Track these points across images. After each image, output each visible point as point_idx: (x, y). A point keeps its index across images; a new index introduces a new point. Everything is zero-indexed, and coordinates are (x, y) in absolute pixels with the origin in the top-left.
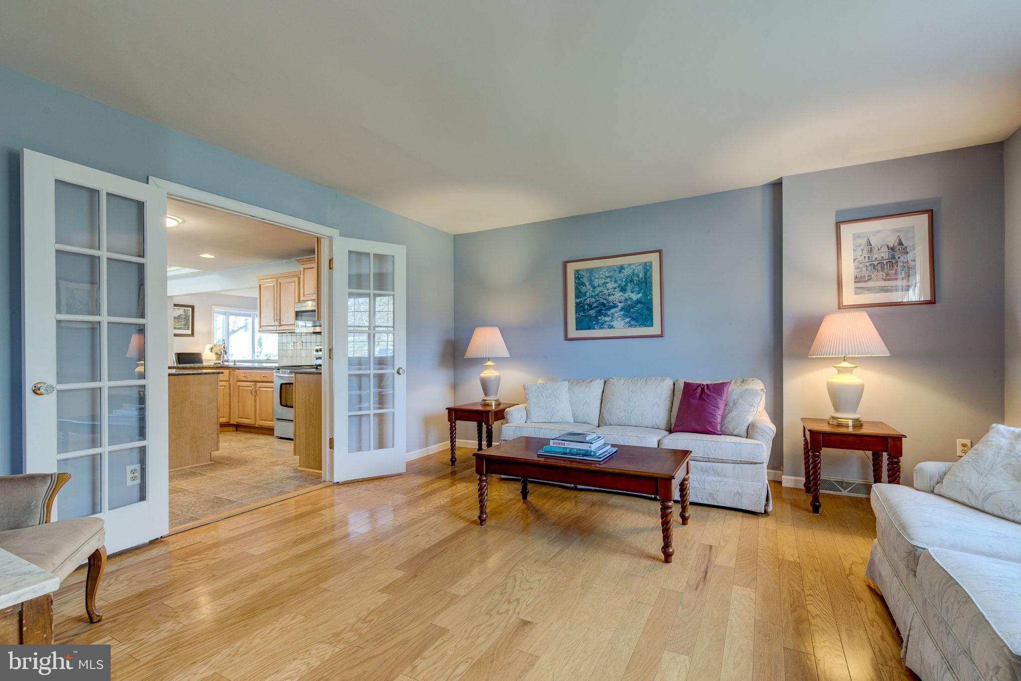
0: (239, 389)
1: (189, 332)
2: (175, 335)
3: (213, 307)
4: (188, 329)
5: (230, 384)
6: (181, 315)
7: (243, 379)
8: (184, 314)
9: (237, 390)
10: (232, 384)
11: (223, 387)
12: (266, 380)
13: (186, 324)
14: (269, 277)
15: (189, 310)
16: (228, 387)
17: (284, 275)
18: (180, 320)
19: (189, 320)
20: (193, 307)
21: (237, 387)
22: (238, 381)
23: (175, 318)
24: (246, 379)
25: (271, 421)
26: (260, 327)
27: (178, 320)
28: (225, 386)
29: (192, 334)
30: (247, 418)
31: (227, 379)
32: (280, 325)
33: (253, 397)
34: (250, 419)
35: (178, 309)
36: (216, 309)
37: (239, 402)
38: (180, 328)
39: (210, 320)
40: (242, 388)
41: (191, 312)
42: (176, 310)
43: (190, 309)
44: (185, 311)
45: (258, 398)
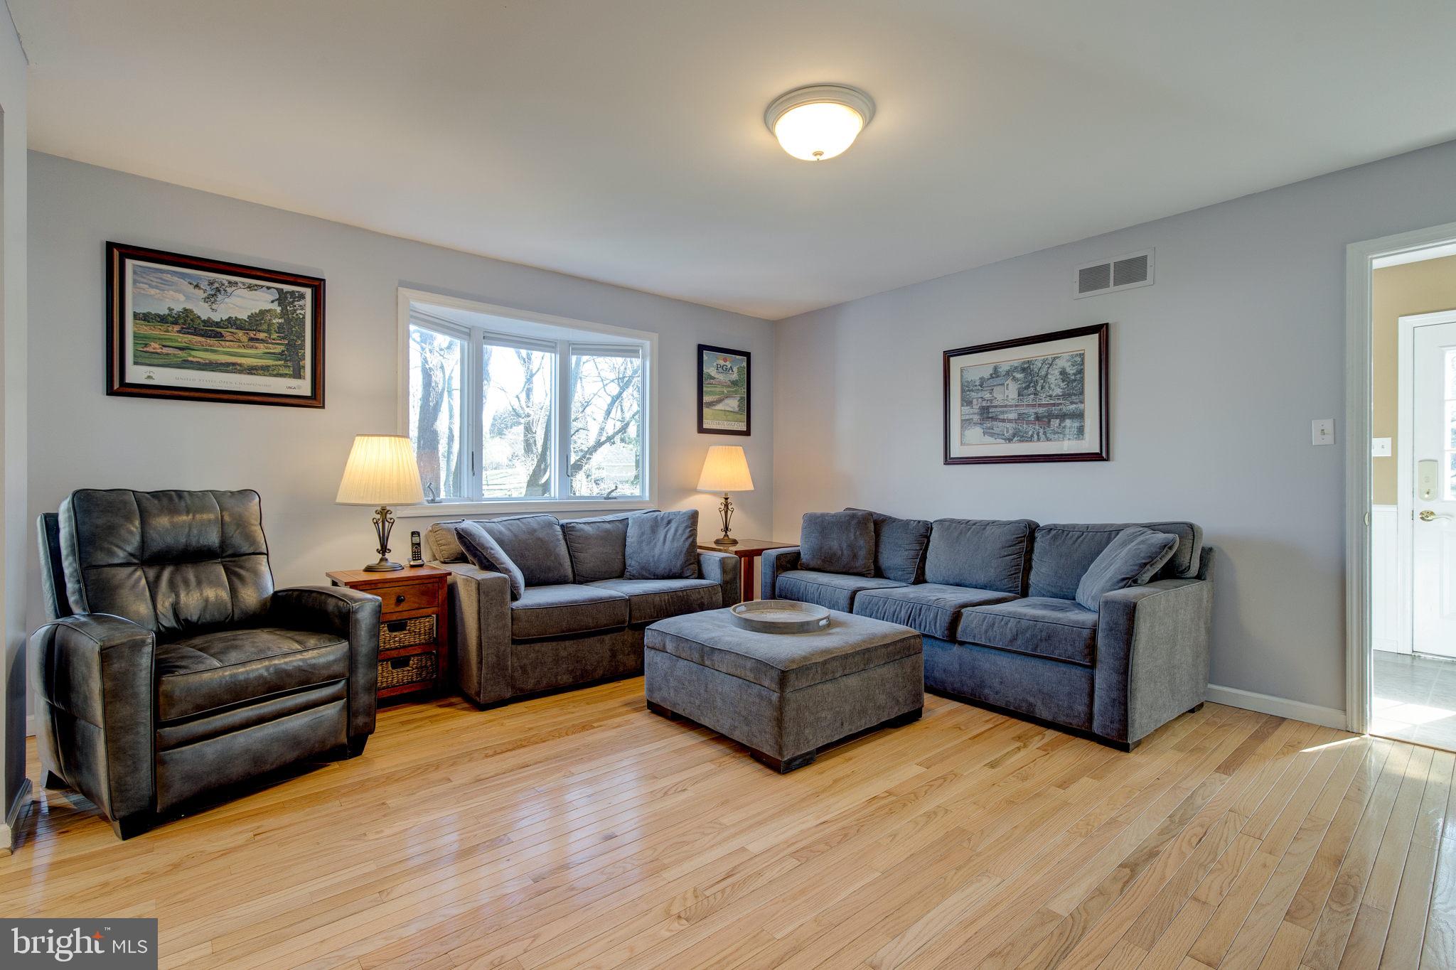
1: (303, 387)
3: (403, 292)
4: (297, 374)
6: (262, 312)
8: (279, 309)
13: (290, 353)
15: (302, 296)
18: (262, 335)
19: (301, 336)
20: (317, 285)
27: (252, 334)
29: (316, 399)
35: (250, 287)
38: (264, 370)
41: (308, 302)
43: (308, 292)
44: (281, 300)
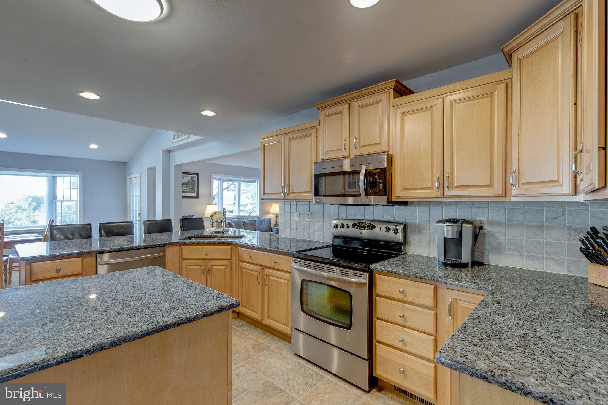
0: (242, 269)
1: (195, 195)
2: (184, 197)
3: (212, 174)
4: (194, 193)
5: (232, 263)
6: (189, 181)
7: (247, 260)
8: (191, 180)
9: (240, 272)
10: (234, 263)
11: (224, 267)
12: (277, 267)
13: (193, 188)
14: (275, 134)
15: (195, 177)
16: (229, 266)
17: (295, 129)
18: (189, 185)
19: (195, 185)
20: (197, 175)
21: (240, 268)
22: (242, 261)
23: (184, 184)
24: (250, 261)
25: (284, 324)
26: (264, 194)
27: (187, 185)
28: (226, 265)
29: (197, 197)
30: (253, 311)
31: (229, 257)
32: (289, 193)
33: (260, 286)
34: (256, 312)
35: (187, 176)
36: (214, 176)
37: (242, 287)
38: (189, 192)
39: (210, 184)
40: (246, 270)
42: (186, 177)
43: (196, 176)
44: (192, 178)
45: (266, 288)
